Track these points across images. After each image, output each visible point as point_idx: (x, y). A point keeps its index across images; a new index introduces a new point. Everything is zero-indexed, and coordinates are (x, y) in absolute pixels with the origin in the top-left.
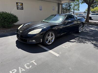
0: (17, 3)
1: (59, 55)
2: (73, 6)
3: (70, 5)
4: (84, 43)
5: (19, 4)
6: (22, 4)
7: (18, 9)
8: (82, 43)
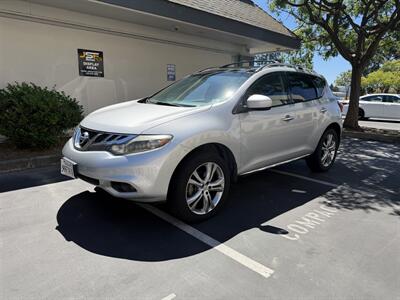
0: (80, 52)
1: (272, 272)
5: (89, 57)
7: (82, 74)
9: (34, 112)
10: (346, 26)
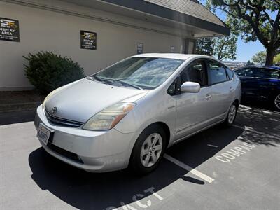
0: (82, 32)
2: (217, 44)
3: (210, 43)
4: (266, 144)
5: (88, 36)
6: (95, 34)
7: (82, 47)
8: (261, 143)
9: (54, 71)
10: (263, 20)
